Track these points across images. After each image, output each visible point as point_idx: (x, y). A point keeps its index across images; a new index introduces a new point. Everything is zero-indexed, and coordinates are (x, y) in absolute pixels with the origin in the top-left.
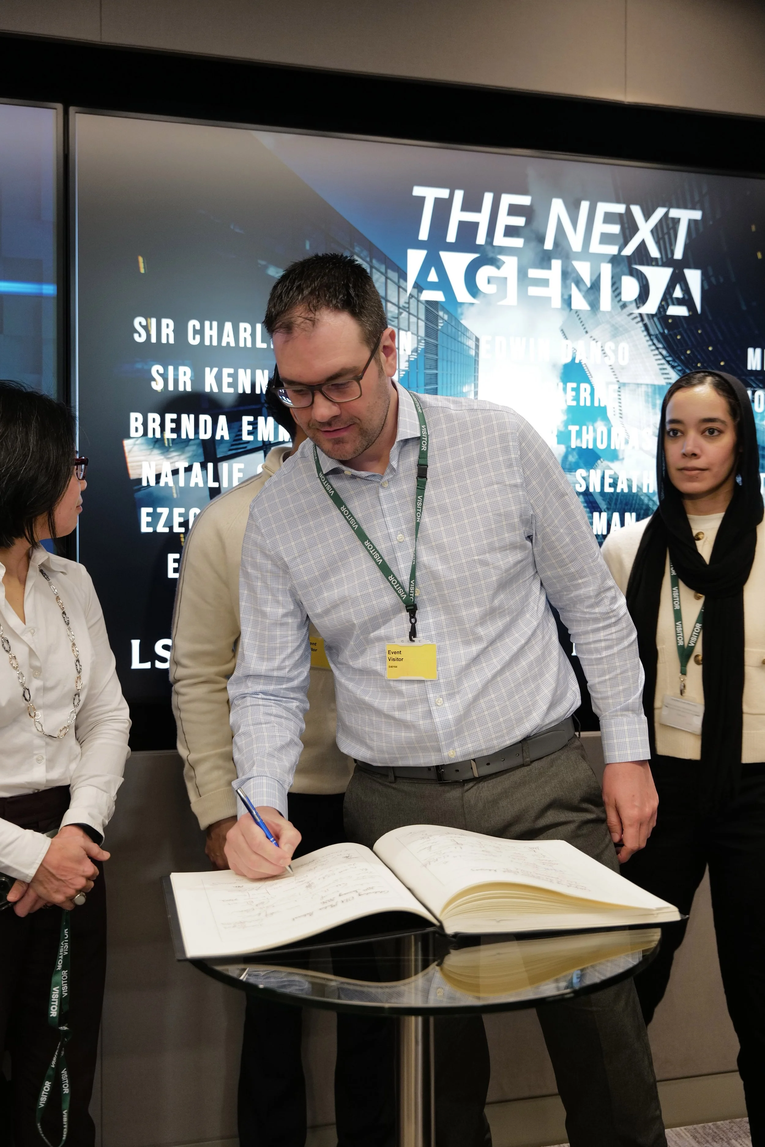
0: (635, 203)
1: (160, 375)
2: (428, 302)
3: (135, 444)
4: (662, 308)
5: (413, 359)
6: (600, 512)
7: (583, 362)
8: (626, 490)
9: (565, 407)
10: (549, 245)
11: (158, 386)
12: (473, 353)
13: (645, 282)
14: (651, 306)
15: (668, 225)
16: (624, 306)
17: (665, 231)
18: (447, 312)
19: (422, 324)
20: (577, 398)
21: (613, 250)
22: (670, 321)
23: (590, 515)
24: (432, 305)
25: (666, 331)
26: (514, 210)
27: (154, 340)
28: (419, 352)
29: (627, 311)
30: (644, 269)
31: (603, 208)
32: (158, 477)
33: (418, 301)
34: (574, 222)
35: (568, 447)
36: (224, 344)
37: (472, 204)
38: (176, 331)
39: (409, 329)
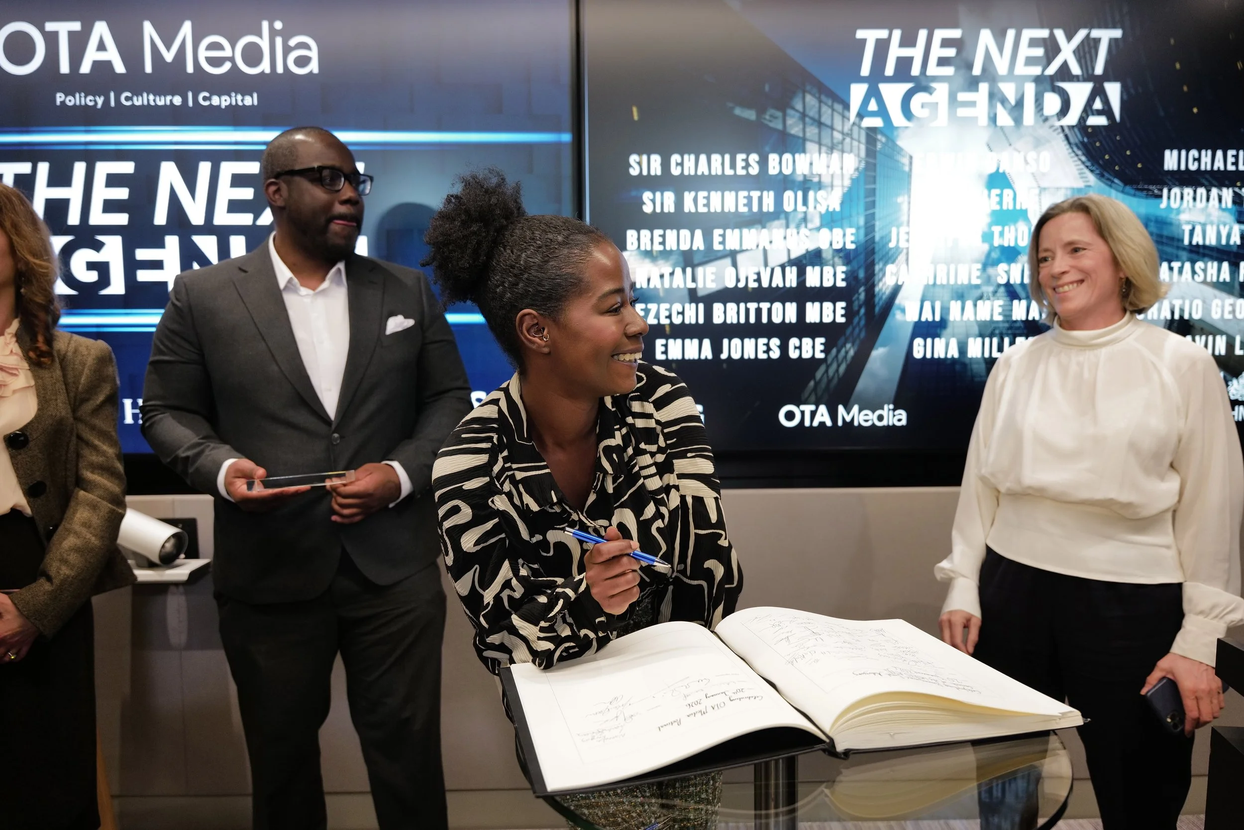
0: (1058, 27)
1: (651, 200)
2: (869, 129)
3: (631, 255)
4: (1082, 119)
5: (854, 177)
6: (1020, 299)
7: (1007, 172)
9: (989, 211)
10: (977, 71)
12: (907, 169)
13: (1066, 97)
14: (1072, 118)
15: (1089, 44)
16: (1046, 119)
17: (1087, 49)
18: (884, 135)
19: (863, 148)
20: (1000, 203)
21: (1037, 71)
22: (1090, 130)
23: (1010, 304)
24: (872, 132)
25: (1086, 140)
26: (946, 43)
27: (645, 173)
28: (860, 171)
29: (1048, 124)
30: (1065, 85)
31: (1028, 34)
32: (649, 280)
33: (860, 127)
34: (1001, 48)
35: (991, 245)
36: (699, 173)
37: (908, 41)
38: (662, 165)
39: (851, 151)
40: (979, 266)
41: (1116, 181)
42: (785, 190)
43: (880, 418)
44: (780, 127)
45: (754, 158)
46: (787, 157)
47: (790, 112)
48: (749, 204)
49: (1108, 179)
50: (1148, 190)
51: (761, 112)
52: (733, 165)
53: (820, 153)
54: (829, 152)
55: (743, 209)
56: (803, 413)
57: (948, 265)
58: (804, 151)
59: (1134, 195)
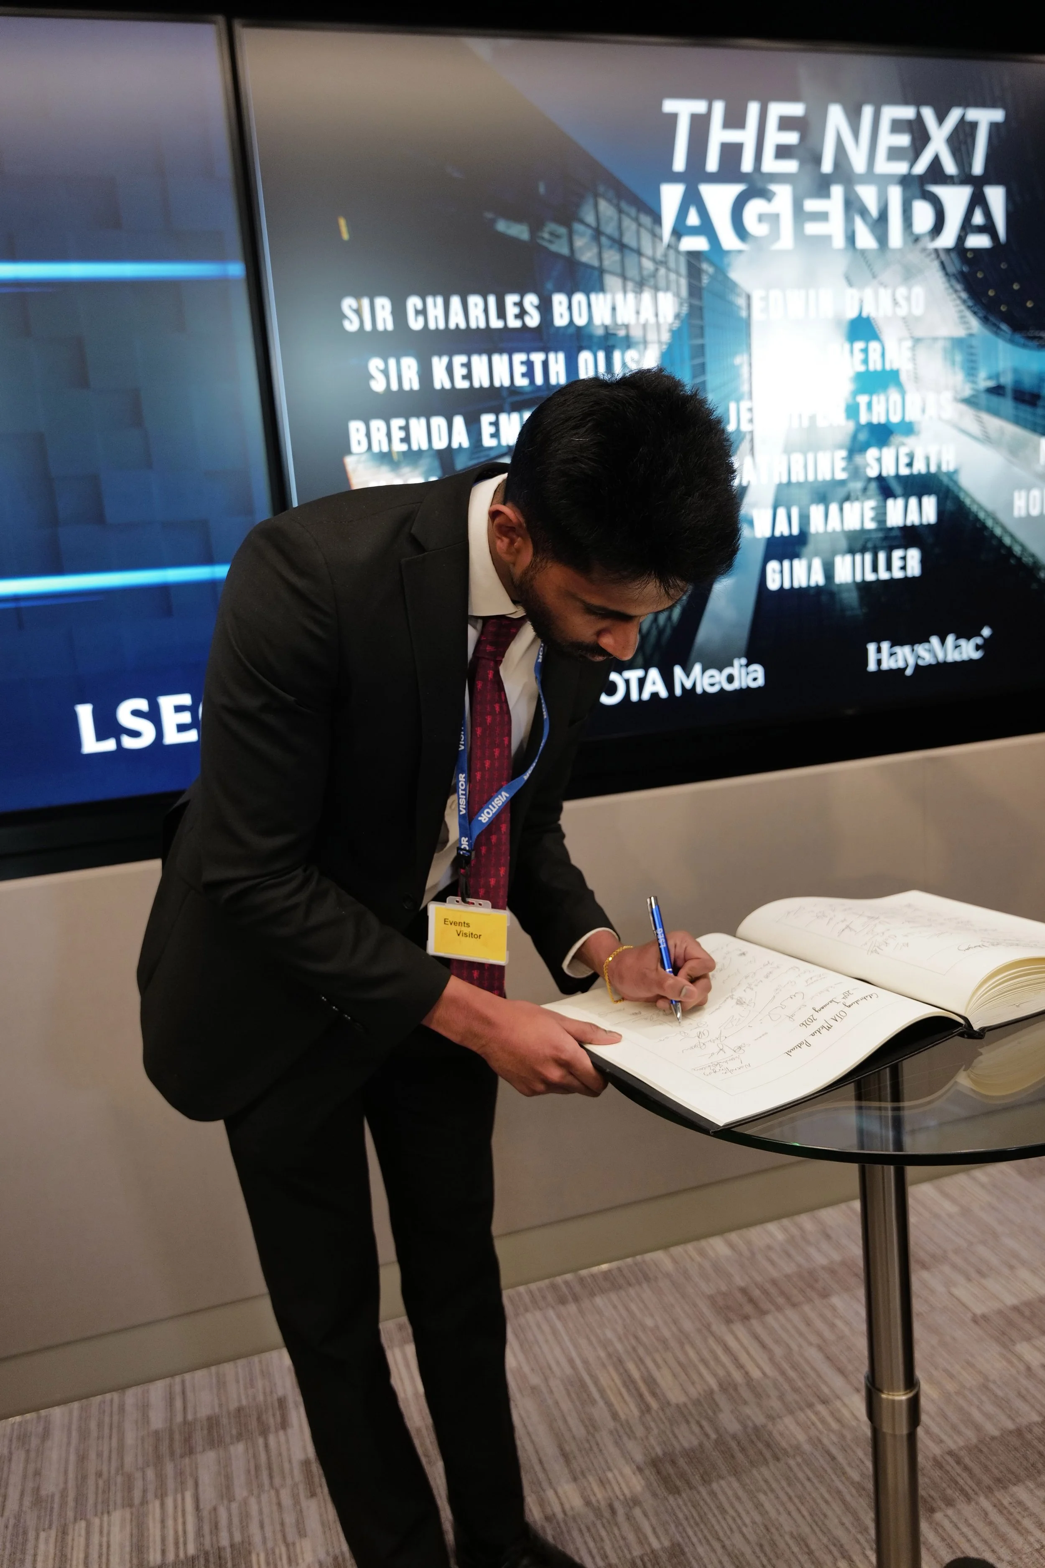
0: (926, 103)
1: (382, 371)
2: (690, 254)
3: (358, 461)
4: (961, 239)
5: (674, 329)
6: (896, 497)
7: (873, 315)
8: (923, 471)
9: (851, 373)
10: (827, 166)
11: (378, 385)
12: (744, 314)
13: (940, 207)
14: (948, 238)
15: (964, 132)
16: (917, 239)
17: (962, 137)
18: (712, 263)
19: (683, 282)
20: (866, 361)
21: (901, 168)
22: (970, 255)
23: (884, 505)
24: (694, 256)
25: (965, 269)
26: (786, 124)
27: (368, 327)
28: (682, 318)
29: (921, 245)
30: (940, 191)
31: (890, 113)
33: (678, 252)
34: (856, 133)
35: (858, 423)
36: (452, 326)
37: (734, 120)
38: (393, 313)
39: (667, 289)
40: (844, 453)
41: (1004, 327)
42: (580, 349)
43: (730, 679)
44: (565, 251)
45: (531, 300)
46: (579, 298)
47: (578, 227)
48: (529, 374)
49: (994, 325)
50: (1040, 338)
51: (535, 229)
52: (502, 314)
53: (625, 292)
54: (638, 290)
55: (521, 382)
56: (627, 682)
57: (805, 453)
58: (602, 289)
59: (1024, 346)
